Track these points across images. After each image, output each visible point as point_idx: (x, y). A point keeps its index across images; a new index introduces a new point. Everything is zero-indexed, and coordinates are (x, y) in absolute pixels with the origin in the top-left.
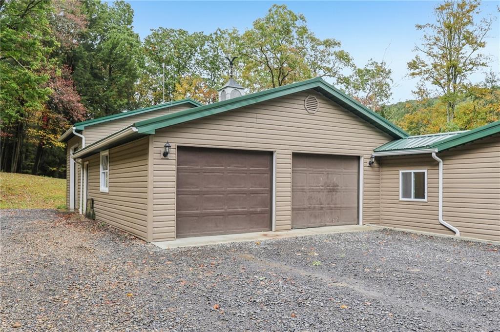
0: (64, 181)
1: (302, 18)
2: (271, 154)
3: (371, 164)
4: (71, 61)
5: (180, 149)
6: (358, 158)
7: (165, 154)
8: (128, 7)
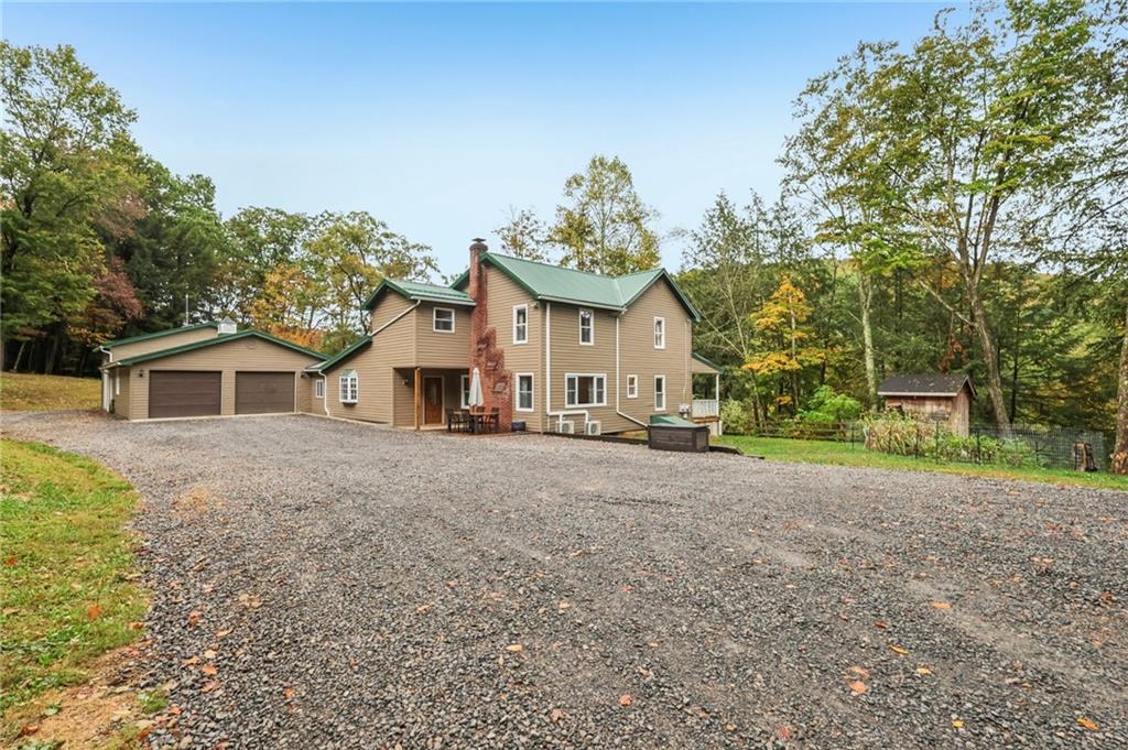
0: (100, 382)
1: (384, 225)
2: (220, 372)
3: (302, 376)
4: (126, 251)
5: (151, 372)
6: (294, 373)
7: (141, 375)
8: (208, 182)
